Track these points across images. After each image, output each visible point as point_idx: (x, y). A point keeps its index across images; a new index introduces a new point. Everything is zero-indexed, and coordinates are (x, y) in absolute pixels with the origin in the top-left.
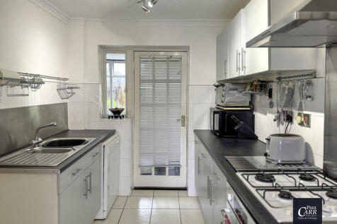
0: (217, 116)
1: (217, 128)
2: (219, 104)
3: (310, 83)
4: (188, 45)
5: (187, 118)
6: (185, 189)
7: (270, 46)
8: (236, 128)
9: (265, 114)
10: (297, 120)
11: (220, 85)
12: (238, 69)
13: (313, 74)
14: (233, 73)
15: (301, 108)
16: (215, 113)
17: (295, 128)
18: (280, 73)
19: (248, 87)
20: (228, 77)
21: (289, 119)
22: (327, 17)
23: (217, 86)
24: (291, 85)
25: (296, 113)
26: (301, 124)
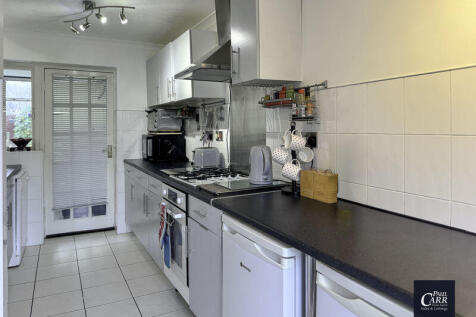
0: (150, 141)
1: (150, 154)
2: (151, 129)
3: (222, 108)
4: (114, 66)
5: (115, 148)
6: (113, 229)
7: (192, 79)
8: (170, 152)
9: (194, 136)
10: (215, 136)
11: (152, 110)
12: (169, 95)
13: (223, 102)
14: (165, 99)
15: (217, 128)
16: (148, 138)
17: (215, 143)
18: (203, 100)
19: (179, 113)
20: (160, 103)
21: (211, 137)
22: (219, 68)
23: (149, 112)
24: (211, 110)
25: (215, 131)
26: (217, 140)
